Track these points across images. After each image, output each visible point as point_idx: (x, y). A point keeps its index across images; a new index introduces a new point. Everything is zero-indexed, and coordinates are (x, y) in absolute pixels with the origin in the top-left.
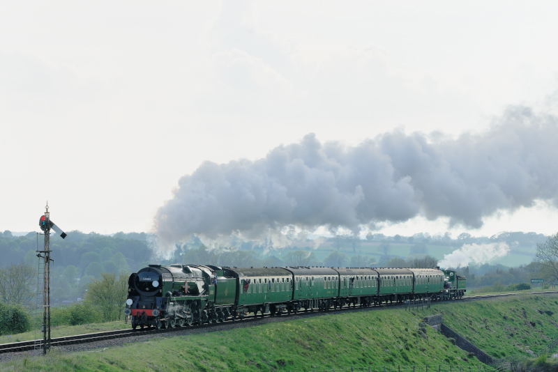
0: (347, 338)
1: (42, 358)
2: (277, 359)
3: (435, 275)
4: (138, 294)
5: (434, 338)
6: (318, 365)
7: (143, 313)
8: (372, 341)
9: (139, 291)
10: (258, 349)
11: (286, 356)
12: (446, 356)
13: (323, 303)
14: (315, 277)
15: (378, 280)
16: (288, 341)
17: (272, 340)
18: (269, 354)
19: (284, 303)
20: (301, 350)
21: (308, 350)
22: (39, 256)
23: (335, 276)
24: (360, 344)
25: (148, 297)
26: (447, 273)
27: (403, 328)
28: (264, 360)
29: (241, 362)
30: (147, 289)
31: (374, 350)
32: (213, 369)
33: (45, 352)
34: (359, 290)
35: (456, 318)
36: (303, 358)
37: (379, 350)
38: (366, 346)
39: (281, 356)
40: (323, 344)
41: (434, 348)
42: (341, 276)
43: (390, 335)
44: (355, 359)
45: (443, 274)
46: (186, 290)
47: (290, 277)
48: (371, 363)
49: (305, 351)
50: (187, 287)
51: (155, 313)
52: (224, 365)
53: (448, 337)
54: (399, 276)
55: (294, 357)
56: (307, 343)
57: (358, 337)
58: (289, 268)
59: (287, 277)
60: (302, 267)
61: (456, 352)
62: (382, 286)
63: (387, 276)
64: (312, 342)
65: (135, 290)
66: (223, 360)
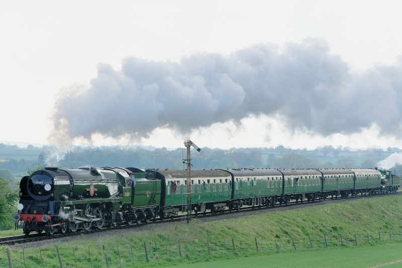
0: (376, 213)
1: (186, 226)
2: (332, 226)
3: (373, 174)
4: (31, 198)
6: (358, 230)
7: (33, 219)
8: (392, 215)
9: (32, 195)
10: (320, 220)
11: (338, 224)
13: (267, 200)
14: (257, 178)
15: (322, 179)
16: (339, 215)
17: (329, 215)
18: (327, 223)
20: (347, 220)
21: (352, 221)
22: (184, 162)
23: (279, 177)
24: (384, 217)
26: (384, 172)
28: (324, 227)
29: (310, 228)
30: (40, 193)
31: (393, 221)
32: (292, 232)
33: (188, 222)
34: (303, 188)
36: (348, 226)
37: (396, 220)
38: (388, 218)
39: (335, 224)
40: (361, 216)
42: (285, 177)
44: (381, 226)
45: (380, 173)
46: (92, 193)
47: (229, 178)
48: (391, 229)
49: (349, 221)
50: (92, 190)
51: (45, 219)
52: (299, 230)
54: (341, 175)
55: (343, 225)
56: (351, 216)
57: (383, 212)
58: (230, 170)
59: (226, 178)
60: (245, 169)
62: (325, 184)
63: (330, 176)
64: (354, 216)
65: (27, 194)
66: (298, 227)
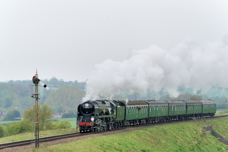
0: (170, 138)
5: (210, 138)
7: (85, 124)
8: (182, 140)
11: (145, 148)
12: (218, 147)
13: (161, 119)
14: (158, 105)
16: (144, 140)
17: (136, 140)
18: (137, 147)
19: (144, 119)
20: (151, 144)
21: (154, 145)
22: (33, 97)
23: (167, 105)
24: (177, 141)
25: (87, 116)
27: (195, 132)
30: (87, 112)
31: (184, 145)
34: (177, 112)
35: (219, 127)
37: (186, 144)
38: (180, 142)
40: (160, 141)
41: (211, 143)
43: (190, 136)
44: (176, 149)
47: (147, 105)
50: (104, 111)
53: (216, 138)
55: (149, 148)
57: (175, 137)
61: (222, 145)
64: (155, 140)
65: (81, 113)
